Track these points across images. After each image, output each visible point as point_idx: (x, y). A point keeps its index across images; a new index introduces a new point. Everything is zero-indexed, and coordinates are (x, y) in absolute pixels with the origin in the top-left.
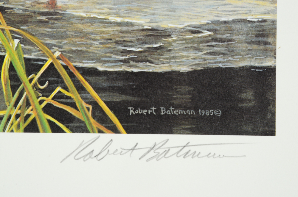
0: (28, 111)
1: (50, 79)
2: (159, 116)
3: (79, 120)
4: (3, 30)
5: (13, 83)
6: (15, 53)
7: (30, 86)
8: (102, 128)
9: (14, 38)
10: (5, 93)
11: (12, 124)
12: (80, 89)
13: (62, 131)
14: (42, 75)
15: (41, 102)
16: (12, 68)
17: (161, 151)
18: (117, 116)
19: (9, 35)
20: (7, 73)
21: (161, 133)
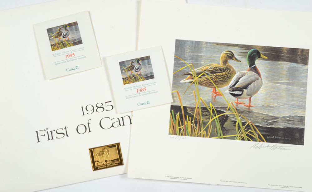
0: (242, 135)
1: (248, 127)
2: (275, 139)
3: (255, 138)
4: (237, 114)
5: (239, 128)
6: (239, 120)
7: (243, 129)
8: (260, 141)
9: (239, 117)
10: (237, 130)
11: (238, 138)
12: (255, 130)
13: (250, 141)
14: (246, 126)
15: (245, 133)
16: (238, 124)
17: (275, 147)
18: (264, 138)
19: (238, 116)
20: (237, 125)
21: (275, 143)
